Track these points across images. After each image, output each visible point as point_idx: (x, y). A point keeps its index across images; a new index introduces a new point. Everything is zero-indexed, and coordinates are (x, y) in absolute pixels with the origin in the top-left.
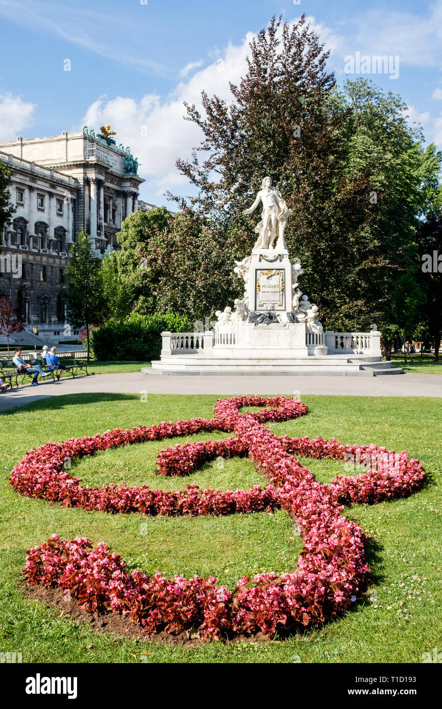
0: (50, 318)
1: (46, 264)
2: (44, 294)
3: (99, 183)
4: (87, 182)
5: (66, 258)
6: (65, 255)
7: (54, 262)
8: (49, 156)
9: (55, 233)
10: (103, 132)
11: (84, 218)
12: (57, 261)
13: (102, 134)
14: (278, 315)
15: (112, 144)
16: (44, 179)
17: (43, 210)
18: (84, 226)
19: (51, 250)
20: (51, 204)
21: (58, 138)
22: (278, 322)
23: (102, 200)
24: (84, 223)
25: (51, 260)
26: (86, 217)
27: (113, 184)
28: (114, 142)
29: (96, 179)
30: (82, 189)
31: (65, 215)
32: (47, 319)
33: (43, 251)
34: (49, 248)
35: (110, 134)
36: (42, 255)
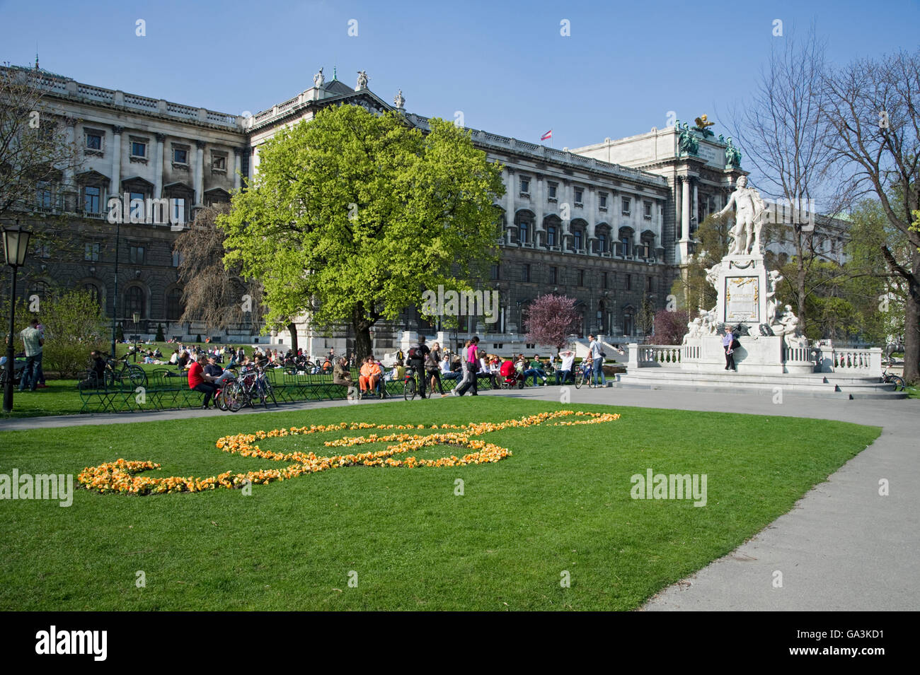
0: (635, 330)
1: (630, 271)
2: (629, 304)
3: (692, 181)
4: (679, 180)
5: (653, 265)
6: (653, 261)
7: (641, 269)
8: (638, 156)
9: (642, 238)
10: (698, 124)
11: (675, 220)
12: (644, 268)
13: (697, 127)
14: (750, 328)
15: (709, 136)
16: (629, 181)
17: (628, 215)
18: (675, 229)
19: (637, 257)
20: (637, 207)
21: (647, 136)
22: (749, 335)
23: (696, 199)
24: (675, 226)
25: (637, 268)
26: (678, 219)
27: (711, 180)
28: (711, 134)
29: (689, 177)
30: (673, 189)
31: (654, 218)
32: (632, 332)
33: (628, 258)
34: (634, 254)
35: (707, 125)
36: (626, 262)
